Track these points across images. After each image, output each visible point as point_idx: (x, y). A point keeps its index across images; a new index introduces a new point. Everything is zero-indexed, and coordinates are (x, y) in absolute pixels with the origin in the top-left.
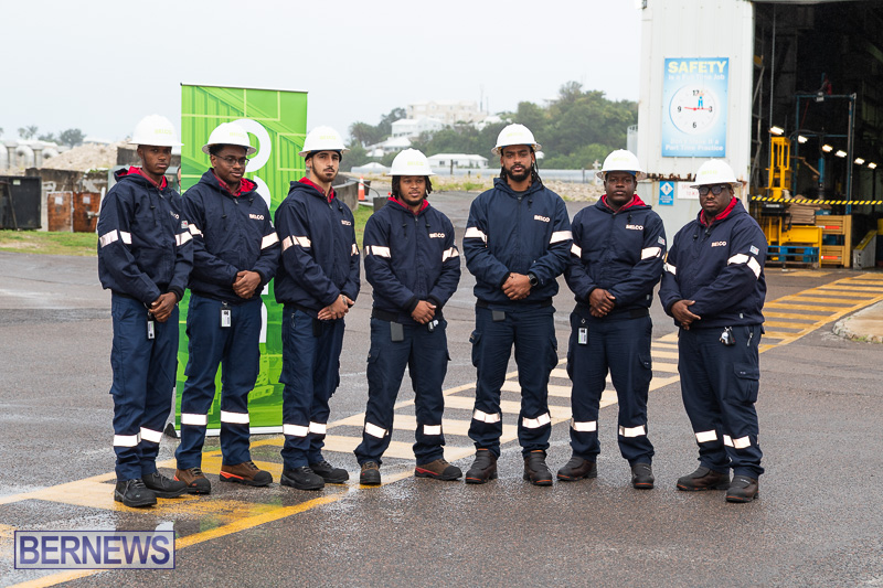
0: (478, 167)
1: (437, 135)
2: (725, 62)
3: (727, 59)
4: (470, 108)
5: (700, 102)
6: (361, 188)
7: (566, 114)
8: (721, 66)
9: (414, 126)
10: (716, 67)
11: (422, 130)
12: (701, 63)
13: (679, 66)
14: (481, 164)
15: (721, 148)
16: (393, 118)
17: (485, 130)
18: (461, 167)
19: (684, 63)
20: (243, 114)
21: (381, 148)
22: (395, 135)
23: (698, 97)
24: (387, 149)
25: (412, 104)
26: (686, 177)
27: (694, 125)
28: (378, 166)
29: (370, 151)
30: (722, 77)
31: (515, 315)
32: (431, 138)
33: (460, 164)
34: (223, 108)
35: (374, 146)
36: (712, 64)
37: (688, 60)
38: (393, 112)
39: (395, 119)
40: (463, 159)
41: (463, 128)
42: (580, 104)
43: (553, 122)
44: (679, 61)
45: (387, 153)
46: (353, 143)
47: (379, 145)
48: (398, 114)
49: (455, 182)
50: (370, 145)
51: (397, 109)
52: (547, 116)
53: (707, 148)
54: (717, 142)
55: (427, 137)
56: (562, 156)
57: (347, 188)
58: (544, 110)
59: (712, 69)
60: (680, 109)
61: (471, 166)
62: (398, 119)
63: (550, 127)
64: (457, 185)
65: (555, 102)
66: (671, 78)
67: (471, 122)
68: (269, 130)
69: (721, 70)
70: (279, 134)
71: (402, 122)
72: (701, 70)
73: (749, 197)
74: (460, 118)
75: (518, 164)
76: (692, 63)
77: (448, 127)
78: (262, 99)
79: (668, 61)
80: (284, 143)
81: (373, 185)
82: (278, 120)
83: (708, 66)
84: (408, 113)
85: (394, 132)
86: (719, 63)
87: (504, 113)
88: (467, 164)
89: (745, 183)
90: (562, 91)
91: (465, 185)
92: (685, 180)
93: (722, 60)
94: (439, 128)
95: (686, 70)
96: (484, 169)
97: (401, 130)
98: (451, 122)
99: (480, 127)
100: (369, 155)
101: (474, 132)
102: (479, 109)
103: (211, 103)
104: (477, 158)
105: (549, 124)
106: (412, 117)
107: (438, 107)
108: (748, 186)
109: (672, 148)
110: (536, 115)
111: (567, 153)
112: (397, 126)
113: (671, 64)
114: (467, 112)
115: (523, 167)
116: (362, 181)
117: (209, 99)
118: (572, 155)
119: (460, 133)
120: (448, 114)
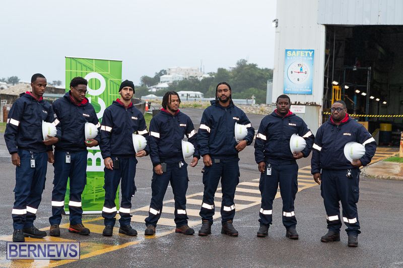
0: (199, 97)
1: (181, 82)
2: (312, 52)
3: (313, 50)
4: (196, 70)
5: (301, 69)
6: (147, 105)
7: (240, 74)
8: (311, 53)
9: (170, 78)
10: (308, 54)
11: (174, 80)
12: (302, 52)
13: (292, 53)
14: (200, 96)
15: (310, 90)
16: (161, 74)
17: (202, 80)
18: (191, 97)
19: (294, 52)
20: (93, 70)
21: (155, 88)
22: (162, 82)
23: (300, 67)
24: (158, 88)
25: (170, 68)
26: (294, 103)
27: (298, 80)
28: (154, 96)
29: (150, 89)
30: (311, 58)
31: (224, 161)
32: (178, 83)
33: (191, 96)
34: (84, 68)
35: (152, 87)
36: (307, 52)
37: (296, 51)
38: (161, 71)
39: (162, 75)
40: (192, 93)
41: (192, 79)
42: (246, 69)
43: (234, 78)
44: (292, 51)
45: (158, 90)
46: (142, 85)
47: (154, 86)
48: (164, 72)
49: (189, 103)
50: (150, 86)
51: (163, 70)
52: (231, 75)
53: (304, 90)
54: (308, 88)
55: (176, 83)
56: (237, 93)
57: (140, 105)
58: (230, 72)
59: (306, 55)
60: (292, 72)
61: (196, 97)
62: (163, 75)
63: (232, 80)
64: (190, 105)
65: (235, 68)
66: (288, 58)
67: (196, 77)
68: (105, 77)
69: (311, 55)
70: (109, 79)
71: (165, 76)
72: (301, 55)
73: (322, 113)
74: (191, 75)
75: (223, 95)
76: (297, 52)
77: (186, 79)
78: (102, 64)
79: (287, 51)
80: (112, 83)
81: (152, 104)
82: (109, 73)
83: (305, 53)
84: (168, 72)
85: (161, 80)
86: (310, 52)
87: (211, 73)
88: (194, 96)
89: (321, 106)
90: (238, 64)
91: (194, 105)
92: (294, 104)
93: (311, 51)
94: (181, 79)
95: (295, 55)
96: (202, 98)
97: (164, 80)
98: (187, 77)
99: (200, 79)
100: (150, 91)
101: (197, 81)
102: (200, 71)
103: (79, 65)
104: (198, 93)
105: (231, 78)
106: (169, 74)
107: (181, 69)
108: (322, 107)
109: (288, 90)
110: (226, 74)
111: (240, 92)
112: (163, 78)
113: (288, 52)
114: (195, 72)
115: (226, 96)
116: (147, 102)
117: (78, 64)
118: (242, 93)
119: (191, 81)
120: (186, 73)
